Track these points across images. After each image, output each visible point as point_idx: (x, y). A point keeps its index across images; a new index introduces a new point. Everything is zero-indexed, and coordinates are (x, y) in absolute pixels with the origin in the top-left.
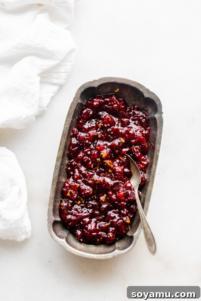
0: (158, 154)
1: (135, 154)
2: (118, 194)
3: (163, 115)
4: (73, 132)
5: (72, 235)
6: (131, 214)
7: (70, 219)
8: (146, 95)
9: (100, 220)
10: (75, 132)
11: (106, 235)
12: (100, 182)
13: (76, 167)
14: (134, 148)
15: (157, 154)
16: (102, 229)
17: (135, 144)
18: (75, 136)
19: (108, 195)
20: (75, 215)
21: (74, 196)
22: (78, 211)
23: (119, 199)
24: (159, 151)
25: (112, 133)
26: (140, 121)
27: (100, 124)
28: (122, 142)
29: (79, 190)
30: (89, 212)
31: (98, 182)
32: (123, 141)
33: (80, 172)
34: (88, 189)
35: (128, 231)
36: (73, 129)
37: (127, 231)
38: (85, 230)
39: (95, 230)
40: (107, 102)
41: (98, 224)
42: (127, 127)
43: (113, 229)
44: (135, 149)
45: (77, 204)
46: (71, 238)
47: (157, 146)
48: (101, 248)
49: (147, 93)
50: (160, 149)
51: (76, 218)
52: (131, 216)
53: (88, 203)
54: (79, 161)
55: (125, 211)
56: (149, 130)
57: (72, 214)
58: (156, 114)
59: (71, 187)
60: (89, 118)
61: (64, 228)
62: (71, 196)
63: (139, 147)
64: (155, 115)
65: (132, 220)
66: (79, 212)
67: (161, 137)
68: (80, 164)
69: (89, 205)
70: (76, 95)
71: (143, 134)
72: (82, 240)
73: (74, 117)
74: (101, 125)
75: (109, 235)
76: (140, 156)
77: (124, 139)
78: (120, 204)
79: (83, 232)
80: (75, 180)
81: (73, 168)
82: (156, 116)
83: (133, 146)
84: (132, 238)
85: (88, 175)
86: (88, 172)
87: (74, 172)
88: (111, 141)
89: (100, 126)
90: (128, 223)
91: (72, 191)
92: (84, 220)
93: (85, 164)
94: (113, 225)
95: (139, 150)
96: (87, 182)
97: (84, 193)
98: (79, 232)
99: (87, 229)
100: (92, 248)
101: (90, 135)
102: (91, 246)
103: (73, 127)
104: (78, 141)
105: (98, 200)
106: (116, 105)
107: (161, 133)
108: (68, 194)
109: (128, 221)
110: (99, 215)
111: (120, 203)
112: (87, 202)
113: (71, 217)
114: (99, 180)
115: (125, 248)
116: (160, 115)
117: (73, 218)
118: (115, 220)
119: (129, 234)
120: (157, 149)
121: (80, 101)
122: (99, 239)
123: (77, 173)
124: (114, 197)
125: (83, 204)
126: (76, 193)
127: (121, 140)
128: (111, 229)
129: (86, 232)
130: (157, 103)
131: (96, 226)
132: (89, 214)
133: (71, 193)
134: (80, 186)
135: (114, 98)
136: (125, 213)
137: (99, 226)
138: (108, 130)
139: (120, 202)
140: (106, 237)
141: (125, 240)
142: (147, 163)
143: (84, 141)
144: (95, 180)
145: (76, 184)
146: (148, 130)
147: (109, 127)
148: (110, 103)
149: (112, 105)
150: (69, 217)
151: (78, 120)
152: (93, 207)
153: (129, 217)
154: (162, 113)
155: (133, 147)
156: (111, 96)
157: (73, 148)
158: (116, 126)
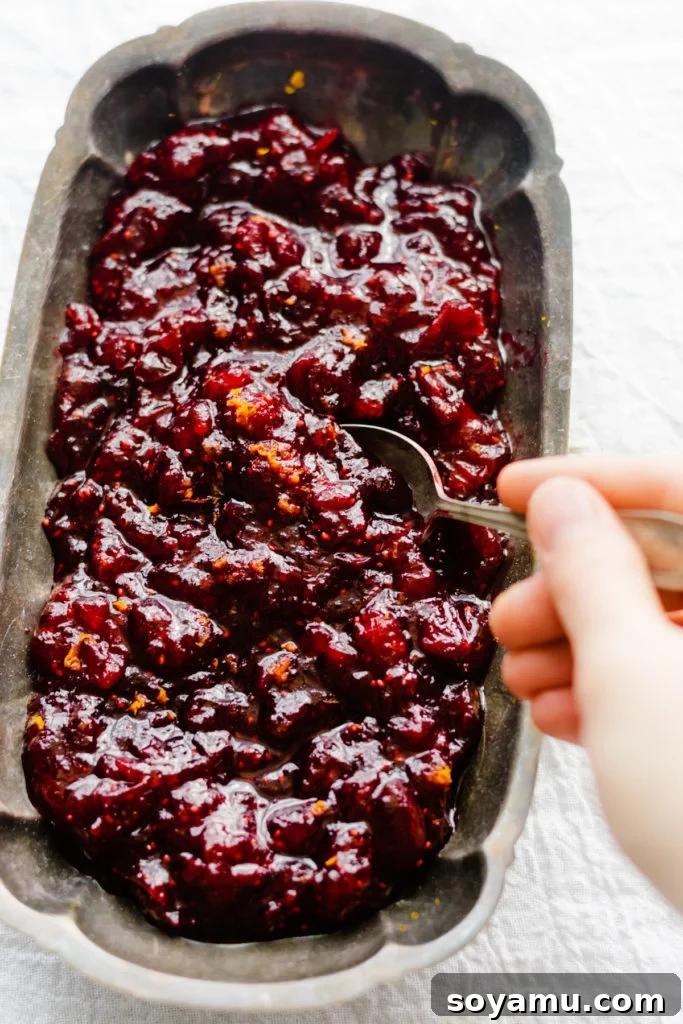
0: (567, 383)
1: (431, 402)
2: (362, 629)
3: (564, 175)
4: (71, 320)
5: (113, 897)
6: (450, 739)
7: (94, 803)
8: (459, 80)
9: (272, 792)
10: (80, 322)
11: (319, 870)
12: (251, 571)
13: (102, 506)
14: (425, 370)
15: (556, 385)
16: (289, 839)
17: (427, 350)
18: (83, 341)
19: (312, 644)
20: (122, 774)
21: (103, 667)
22: (133, 749)
23: (371, 652)
24: (566, 366)
25: (292, 300)
26: (438, 227)
27: (225, 261)
28: (350, 345)
29: (137, 630)
30: (200, 750)
31: (236, 574)
32: (360, 341)
33: (129, 531)
34: (185, 622)
35: (446, 840)
36: (69, 306)
37: (442, 836)
38: (188, 856)
39: (245, 851)
40: (245, 151)
41: (259, 814)
42: (372, 265)
43: (360, 827)
44: (428, 378)
45: (131, 714)
46: (105, 910)
47: (553, 344)
48: (299, 953)
49: (459, 67)
50: (569, 355)
51: (129, 786)
52: (454, 748)
53: (190, 701)
54: (118, 475)
55: (419, 718)
56: (498, 278)
57: (101, 770)
58: (522, 176)
59: (82, 616)
60: (155, 243)
61: (63, 866)
62: (86, 671)
63: (449, 367)
64: (519, 181)
65: (461, 765)
66: (142, 756)
67: (566, 293)
68: (124, 492)
69: (199, 712)
70: (68, 117)
71: (466, 293)
72: (174, 917)
73: (66, 241)
74: (228, 268)
75: (335, 867)
76: (459, 419)
77: (362, 332)
78: (380, 682)
79: (175, 867)
80: (105, 577)
81: (84, 513)
82: (529, 183)
83: (416, 364)
84: (475, 866)
85: (170, 540)
86: (170, 527)
87: (93, 536)
88: (297, 342)
89: (220, 278)
90: (440, 787)
91: (92, 640)
92: (177, 794)
93: (151, 484)
94: (351, 805)
95: (450, 380)
96: (176, 583)
97: (166, 640)
98: (155, 874)
99: (197, 845)
100: (237, 955)
101: (166, 325)
102: (233, 951)
103: (66, 298)
104: (102, 369)
105: (250, 680)
106: (300, 156)
107: (566, 270)
108: (72, 661)
109: (442, 773)
110: (268, 764)
111: (383, 676)
112: (183, 697)
113: (100, 785)
114: (243, 564)
115: (439, 932)
116: (548, 173)
117: (109, 788)
118: (360, 778)
119: (455, 852)
120: (558, 356)
121: (93, 151)
122: (280, 896)
123: (111, 538)
124: (341, 642)
125: (162, 706)
126: (117, 651)
127: (348, 338)
128: (344, 831)
129: (198, 862)
130: (525, 112)
131: (251, 828)
132: (204, 760)
133: (84, 651)
134: (135, 606)
135: (284, 122)
136: (417, 728)
137: (272, 827)
138: (270, 287)
139: (379, 671)
140: (319, 878)
141: (431, 896)
142: (503, 451)
143: (138, 357)
144: (218, 565)
145: (112, 598)
146: (487, 274)
147: (270, 274)
148: (263, 152)
149: (274, 159)
150: (85, 787)
151: (94, 260)
152: (225, 719)
153: (444, 751)
154: (558, 163)
155: (418, 370)
156: (266, 117)
157: (75, 406)
158: (307, 260)
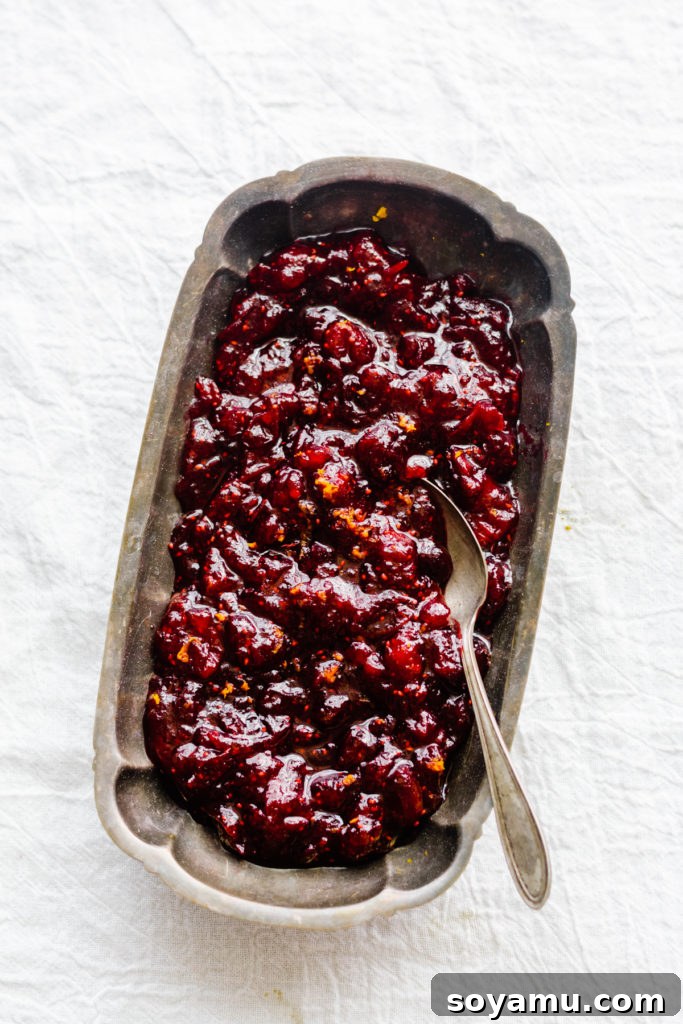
0: (559, 477)
1: (460, 478)
2: (390, 651)
3: (576, 315)
4: (199, 391)
5: (200, 826)
6: (447, 736)
7: (192, 760)
8: (503, 230)
9: (318, 763)
10: (205, 393)
11: (345, 825)
12: (317, 599)
13: (213, 538)
14: (458, 454)
15: (551, 478)
16: (325, 798)
17: (461, 436)
18: (206, 408)
19: (354, 658)
20: (212, 744)
21: (205, 663)
22: (222, 725)
23: (396, 671)
24: (560, 464)
25: (362, 392)
26: (479, 339)
27: (313, 358)
28: (404, 428)
29: (229, 638)
30: (269, 729)
31: (306, 600)
32: (411, 426)
33: (231, 559)
34: (264, 632)
35: (438, 808)
36: (197, 380)
37: (433, 806)
38: (255, 807)
39: (295, 807)
40: (337, 266)
41: (309, 781)
42: (426, 367)
43: (375, 798)
44: (459, 460)
45: (222, 697)
46: (196, 842)
47: (553, 444)
48: (324, 883)
49: (503, 221)
50: (563, 456)
51: (217, 753)
52: (449, 743)
53: (264, 692)
54: (227, 516)
55: (425, 722)
56: (520, 380)
57: (197, 739)
58: (545, 310)
59: (191, 623)
60: (263, 334)
61: (168, 801)
62: (192, 663)
63: (476, 449)
64: (541, 313)
65: (451, 757)
66: (227, 732)
67: (566, 407)
68: (229, 528)
69: (270, 700)
70: (206, 238)
71: (492, 394)
72: (242, 849)
73: (199, 331)
74: (317, 361)
75: (355, 825)
76: (484, 488)
77: (413, 419)
78: (400, 693)
79: (244, 813)
80: (212, 597)
81: (201, 543)
82: (547, 317)
83: (452, 447)
84: (452, 836)
85: (262, 571)
86: (262, 561)
87: (206, 562)
88: (360, 427)
89: (310, 367)
90: (437, 773)
91: (197, 641)
92: (249, 761)
93: (252, 528)
94: (372, 779)
95: (476, 460)
96: (261, 603)
97: (250, 648)
98: (230, 817)
99: (261, 800)
100: (286, 881)
101: (267, 401)
102: (280, 874)
103: (196, 374)
104: (218, 432)
105: (307, 678)
106: (376, 277)
107: (568, 389)
108: (182, 655)
109: (438, 764)
110: (314, 741)
111: (402, 689)
112: (260, 687)
113: (197, 751)
114: (311, 593)
115: (424, 880)
116: (563, 311)
117: (205, 754)
118: (381, 761)
119: (442, 819)
120: (554, 455)
121: (224, 264)
122: (317, 841)
123: (218, 564)
124: (373, 661)
125: (243, 693)
126: (216, 651)
127: (403, 423)
128: (366, 799)
129: (261, 813)
130: (550, 261)
131: (299, 789)
132: (270, 737)
133: (192, 649)
134: (231, 619)
135: (368, 246)
136: (423, 729)
137: (314, 789)
138: (349, 380)
139: (401, 685)
140: (344, 831)
141: (423, 846)
142: (513, 516)
143: (246, 428)
144: (293, 592)
145: (213, 611)
146: (512, 377)
147: (347, 369)
148: (350, 269)
149: (360, 277)
150: (187, 750)
151: (219, 343)
152: (288, 706)
153: (442, 745)
154: (570, 304)
155: (452, 452)
156: (356, 239)
157: (197, 461)
158: (377, 361)
